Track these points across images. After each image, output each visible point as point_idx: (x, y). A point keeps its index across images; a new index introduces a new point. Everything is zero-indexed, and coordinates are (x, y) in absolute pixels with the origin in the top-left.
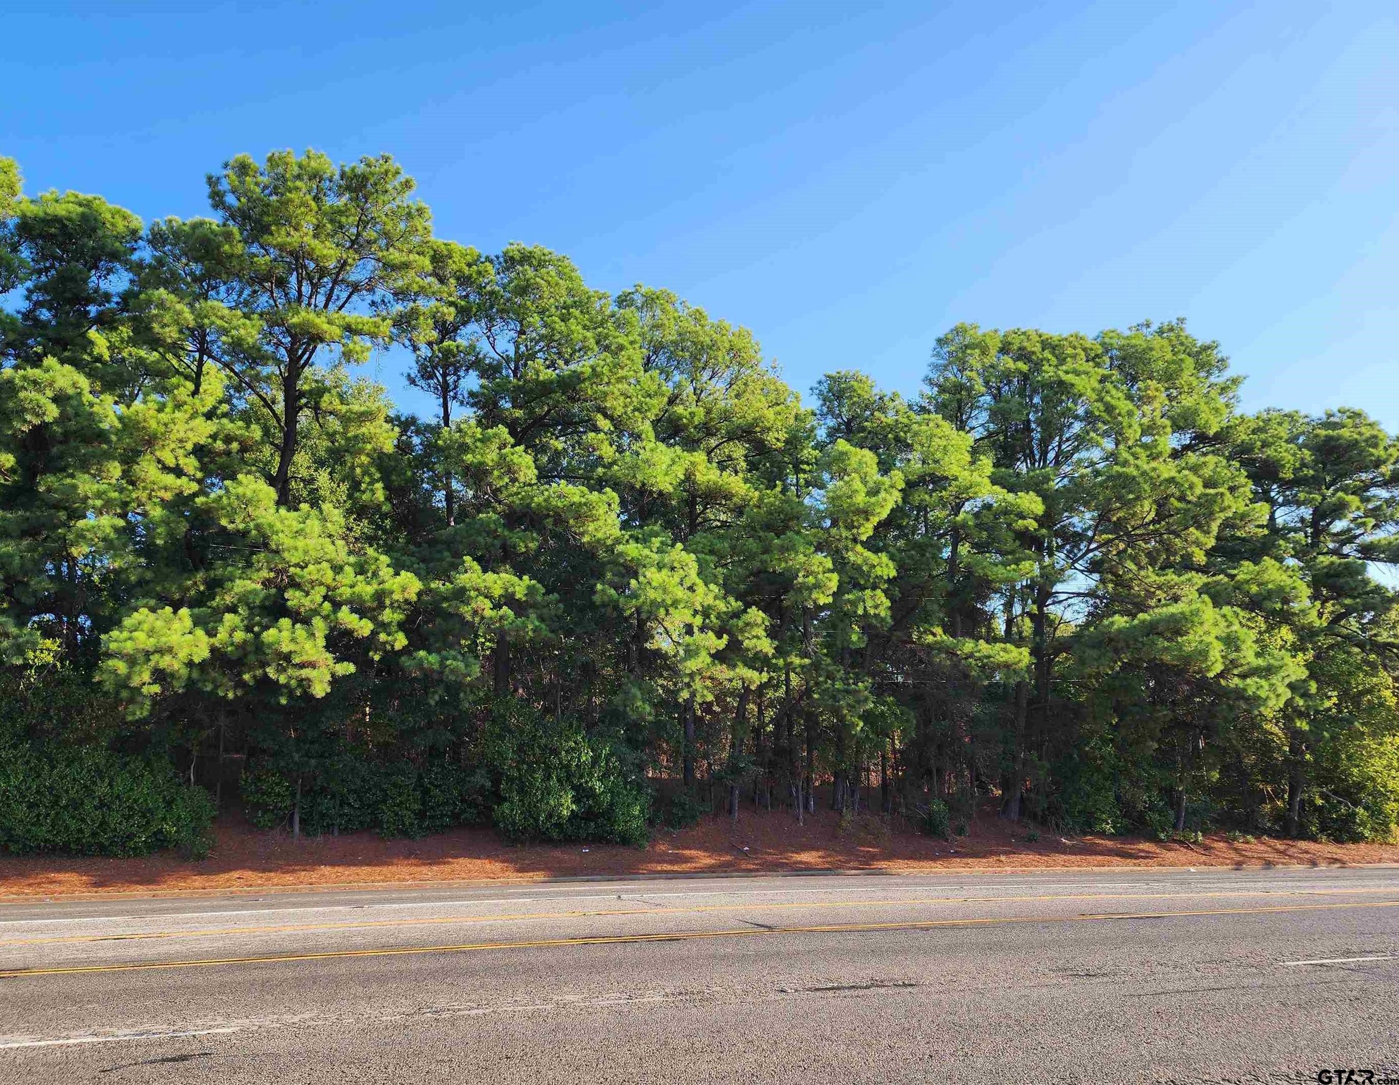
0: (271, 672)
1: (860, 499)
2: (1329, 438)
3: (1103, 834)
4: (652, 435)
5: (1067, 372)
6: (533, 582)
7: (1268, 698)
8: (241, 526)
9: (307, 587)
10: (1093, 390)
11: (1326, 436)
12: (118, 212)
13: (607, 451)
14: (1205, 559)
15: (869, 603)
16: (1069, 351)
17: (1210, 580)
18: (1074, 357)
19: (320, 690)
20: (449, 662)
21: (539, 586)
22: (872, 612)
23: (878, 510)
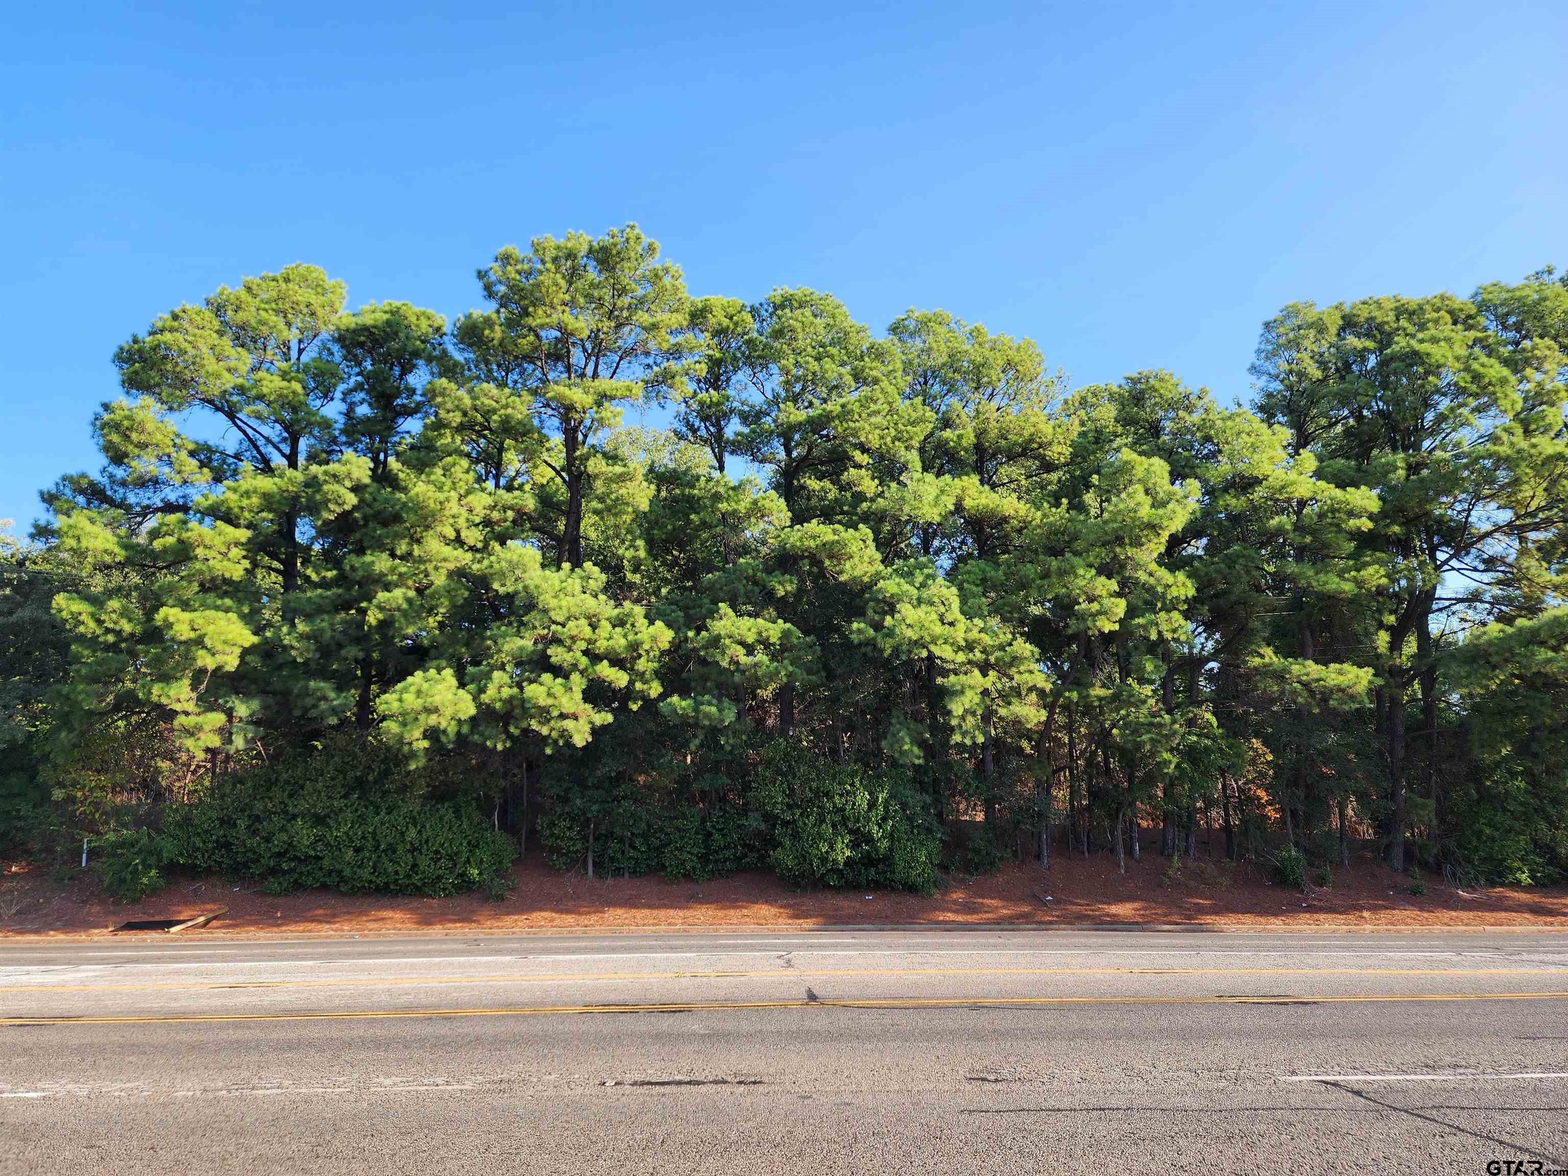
0: (534, 725)
1: (1145, 512)
3: (1517, 885)
4: (918, 465)
5: (1421, 341)
6: (788, 625)
8: (511, 589)
9: (568, 642)
10: (1457, 359)
12: (423, 313)
13: (869, 486)
15: (1164, 627)
16: (1433, 315)
18: (1436, 321)
19: (581, 738)
20: (703, 707)
21: (793, 628)
22: (1168, 636)
23: (1165, 524)
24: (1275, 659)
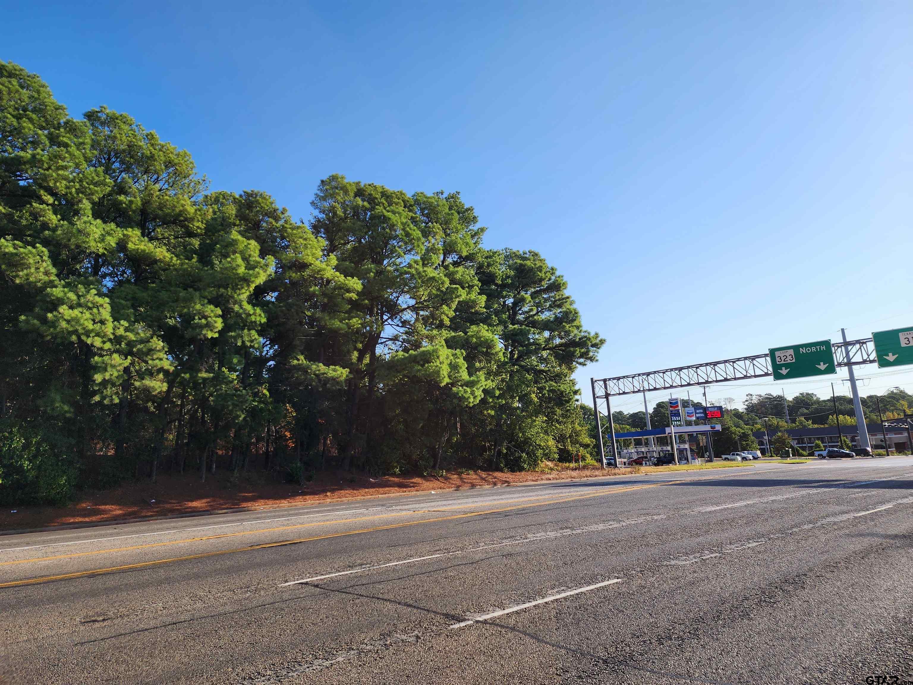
2: (521, 265)
3: (394, 475)
4: (90, 212)
5: (388, 211)
7: (469, 397)
10: (402, 223)
11: (520, 264)
13: (52, 218)
14: (449, 323)
15: (246, 339)
16: (396, 200)
17: (456, 334)
18: (397, 204)
22: (248, 344)
24: (305, 362)
